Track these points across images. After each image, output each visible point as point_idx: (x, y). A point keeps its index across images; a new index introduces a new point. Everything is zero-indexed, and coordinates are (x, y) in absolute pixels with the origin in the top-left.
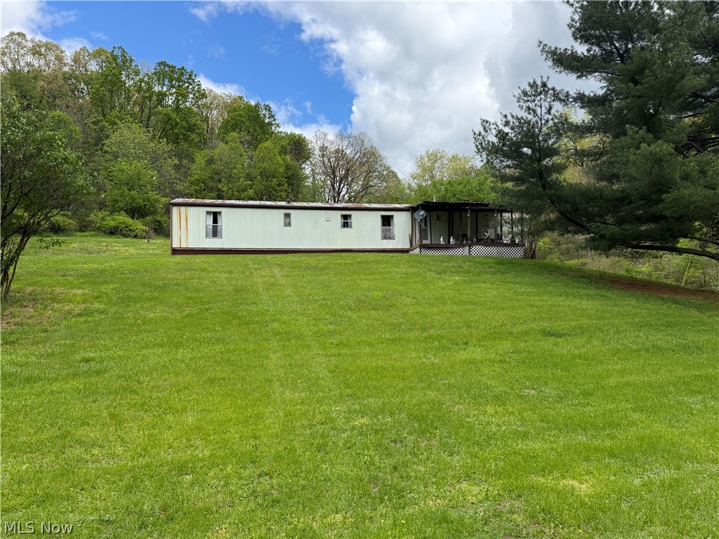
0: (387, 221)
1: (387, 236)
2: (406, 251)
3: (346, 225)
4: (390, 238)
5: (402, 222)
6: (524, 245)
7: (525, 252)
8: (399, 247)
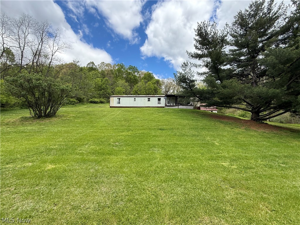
0: (159, 99)
1: (159, 103)
2: (164, 107)
3: (149, 101)
4: (160, 104)
5: (163, 100)
6: (193, 106)
7: (194, 107)
8: (162, 106)
